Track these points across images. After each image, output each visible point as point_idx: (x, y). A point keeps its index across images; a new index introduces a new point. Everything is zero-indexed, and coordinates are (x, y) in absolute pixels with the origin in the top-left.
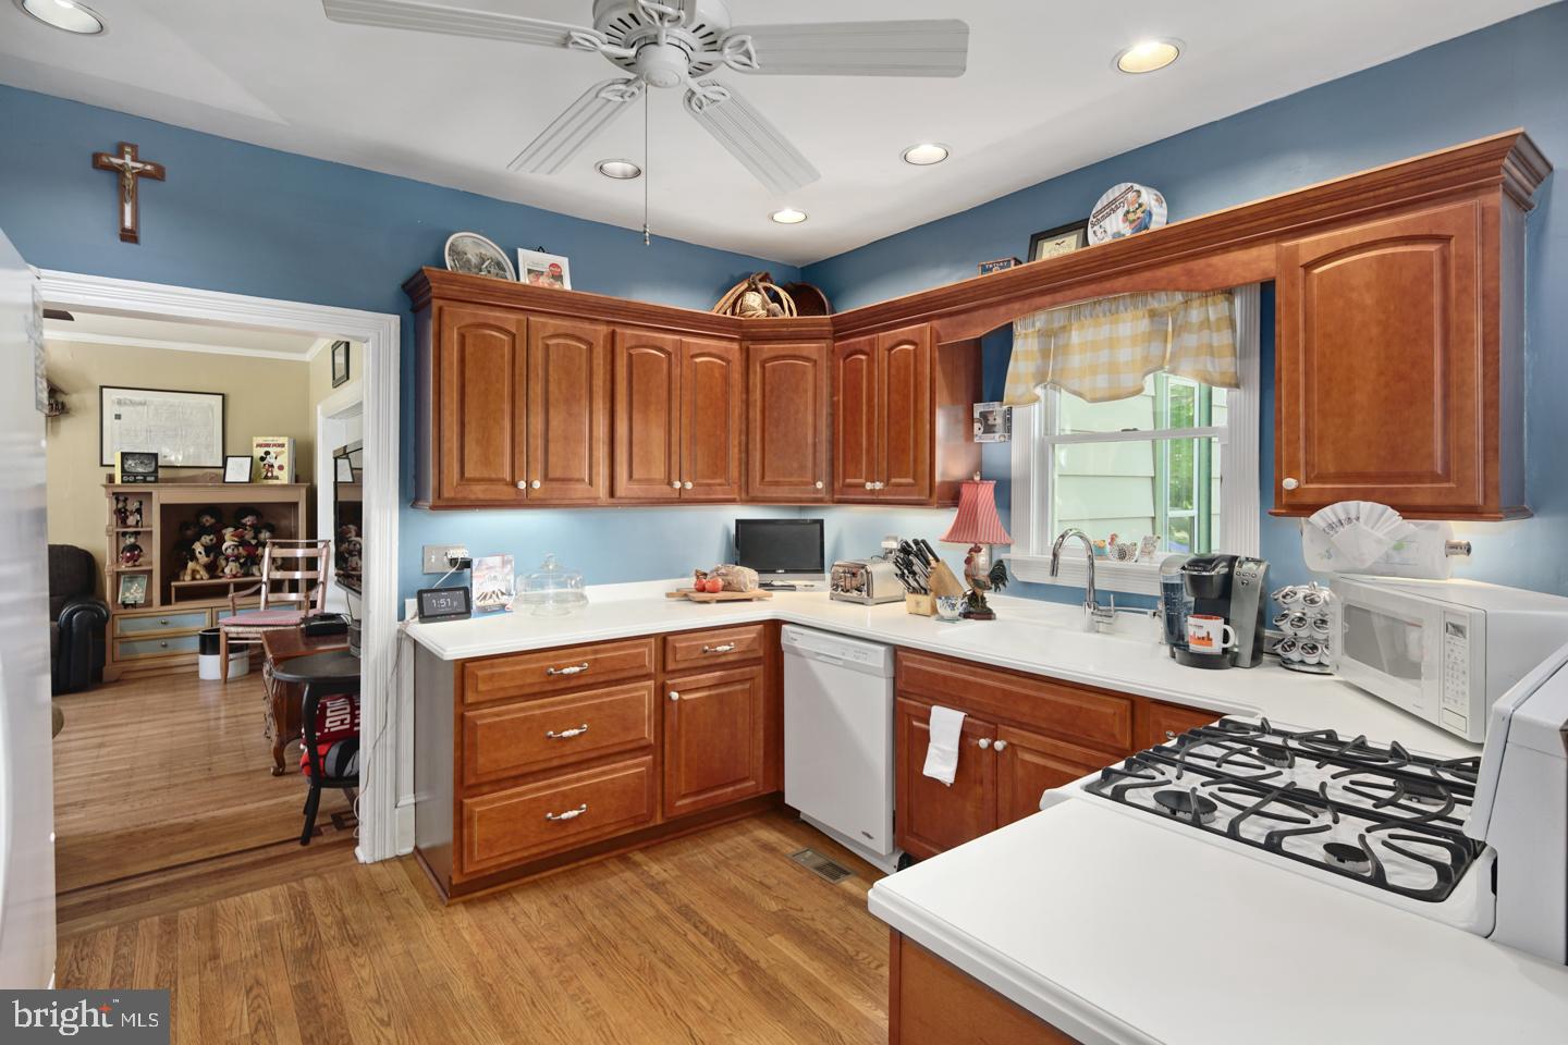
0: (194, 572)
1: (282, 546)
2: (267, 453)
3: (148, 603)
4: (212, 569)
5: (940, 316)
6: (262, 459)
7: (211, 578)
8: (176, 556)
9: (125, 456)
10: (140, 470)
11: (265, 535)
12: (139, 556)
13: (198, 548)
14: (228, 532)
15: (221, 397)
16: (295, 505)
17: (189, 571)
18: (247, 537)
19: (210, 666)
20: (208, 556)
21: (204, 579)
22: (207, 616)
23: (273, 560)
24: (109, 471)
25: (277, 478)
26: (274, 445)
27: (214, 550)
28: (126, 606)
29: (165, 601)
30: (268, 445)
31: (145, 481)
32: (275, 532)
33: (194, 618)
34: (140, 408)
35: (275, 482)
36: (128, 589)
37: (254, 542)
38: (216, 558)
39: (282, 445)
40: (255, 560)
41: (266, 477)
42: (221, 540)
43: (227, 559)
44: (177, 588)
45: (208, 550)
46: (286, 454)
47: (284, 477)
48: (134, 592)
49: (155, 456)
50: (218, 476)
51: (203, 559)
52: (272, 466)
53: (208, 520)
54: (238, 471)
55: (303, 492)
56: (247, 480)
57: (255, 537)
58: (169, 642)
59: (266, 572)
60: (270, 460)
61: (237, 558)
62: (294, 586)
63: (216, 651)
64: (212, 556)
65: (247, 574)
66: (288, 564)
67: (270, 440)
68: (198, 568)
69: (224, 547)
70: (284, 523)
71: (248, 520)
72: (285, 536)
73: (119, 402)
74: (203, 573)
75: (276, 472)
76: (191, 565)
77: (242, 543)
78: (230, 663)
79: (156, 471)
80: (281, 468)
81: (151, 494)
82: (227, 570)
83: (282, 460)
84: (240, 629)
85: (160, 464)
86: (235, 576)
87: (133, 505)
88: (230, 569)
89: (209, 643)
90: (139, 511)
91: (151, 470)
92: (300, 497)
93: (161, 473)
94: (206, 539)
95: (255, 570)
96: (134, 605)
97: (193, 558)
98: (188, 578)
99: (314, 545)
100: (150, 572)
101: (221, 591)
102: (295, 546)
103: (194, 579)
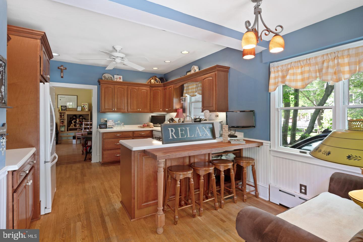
0: (72, 126)
1: (86, 122)
2: (84, 106)
3: (65, 131)
4: (75, 125)
5: (174, 84)
6: (83, 107)
7: (75, 127)
8: (69, 123)
9: (61, 106)
10: (64, 109)
11: (84, 120)
12: (63, 123)
13: (73, 122)
14: (78, 119)
15: (77, 96)
16: (89, 114)
17: (71, 126)
18: (81, 120)
19: (74, 141)
20: (74, 123)
21: (74, 127)
22: (74, 133)
23: (85, 124)
24: (59, 109)
25: (86, 110)
26: (85, 104)
27: (75, 122)
28: (61, 131)
29: (68, 131)
30: (84, 104)
31: (64, 110)
32: (85, 119)
33: (72, 133)
34: (64, 98)
35: (85, 111)
36: (62, 128)
37: (82, 121)
38: (76, 124)
39: (87, 104)
40: (82, 124)
41: (84, 110)
42: (77, 121)
43: (77, 124)
44: (69, 128)
45: (74, 122)
46: (87, 106)
47: (87, 110)
48: (63, 129)
49: (66, 106)
50: (76, 110)
51: (73, 124)
52: (85, 108)
53: (74, 117)
54: (79, 109)
55: (90, 112)
56: (81, 110)
57: (82, 120)
58: (68, 137)
59: (83, 126)
60: (84, 107)
61: (79, 124)
62: (88, 128)
63: (75, 139)
64: (75, 123)
65: (81, 127)
66: (87, 125)
67: (85, 103)
68: (73, 125)
69: (77, 122)
70: (87, 118)
71: (81, 117)
72: (86, 120)
73: (61, 97)
74: (73, 126)
75: (86, 109)
76: (72, 125)
77: (80, 121)
78: (78, 141)
79: (66, 109)
80: (86, 108)
81: (65, 113)
82: (77, 126)
83: (86, 107)
84: (79, 135)
86: (78, 127)
87: (63, 114)
88: (78, 125)
89: (74, 138)
90: (63, 115)
91: (65, 109)
92: (89, 113)
93: (67, 109)
94: (74, 120)
95: (82, 126)
96: (63, 131)
97: (72, 123)
98: (71, 127)
99: (91, 121)
100: (65, 126)
101: (76, 129)
102: (88, 122)
103: (72, 127)
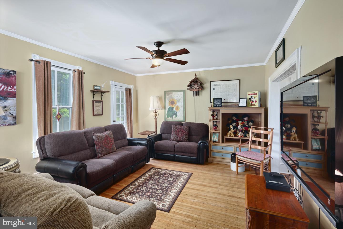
0: (230, 134)
1: (256, 129)
2: (252, 97)
3: (219, 142)
4: (235, 133)
6: (250, 99)
7: (235, 136)
9: (214, 99)
10: (218, 103)
11: (251, 124)
12: (217, 128)
13: (231, 127)
14: (240, 122)
15: (239, 80)
16: (260, 114)
17: (229, 134)
18: (245, 124)
19: (233, 166)
20: (234, 130)
22: (233, 148)
23: (253, 133)
24: (211, 104)
25: (254, 105)
26: (254, 94)
27: (235, 127)
28: (214, 142)
29: (223, 142)
30: (252, 94)
31: (219, 106)
32: (253, 122)
33: (230, 148)
34: (218, 86)
35: (254, 106)
37: (247, 126)
38: (236, 130)
39: (256, 94)
40: (247, 132)
41: (251, 105)
42: (238, 125)
43: (239, 131)
44: (226, 138)
45: (234, 127)
46: (257, 97)
47: (257, 105)
48: (215, 138)
49: (221, 99)
50: (237, 104)
51: (233, 131)
52: (253, 101)
53: (234, 118)
54: (243, 103)
55: (263, 110)
56: (245, 106)
57: (248, 124)
58: (224, 154)
59: (251, 137)
60: (252, 99)
61: (242, 131)
62: (260, 144)
63: (235, 162)
64: (235, 129)
65: (245, 136)
66: (258, 136)
67: (252, 92)
68: (231, 133)
69: (238, 127)
70: (257, 120)
71: (246, 119)
72: (257, 125)
73: (214, 85)
74: (233, 135)
75: (254, 103)
76: (229, 132)
77: (244, 126)
78: (239, 168)
79: (221, 104)
80: (256, 101)
81: (219, 110)
82: (239, 135)
83: (256, 98)
84: (242, 158)
85: (222, 102)
86: (241, 137)
87: (215, 113)
88: (240, 134)
89: (233, 158)
90: (217, 115)
91: (221, 103)
92: (262, 111)
93: (223, 104)
94: (234, 124)
95: (247, 135)
96: (216, 142)
97: (230, 130)
98: (229, 136)
99: (267, 130)
100: (219, 133)
101: (237, 141)
102: (260, 129)
103: (230, 136)
